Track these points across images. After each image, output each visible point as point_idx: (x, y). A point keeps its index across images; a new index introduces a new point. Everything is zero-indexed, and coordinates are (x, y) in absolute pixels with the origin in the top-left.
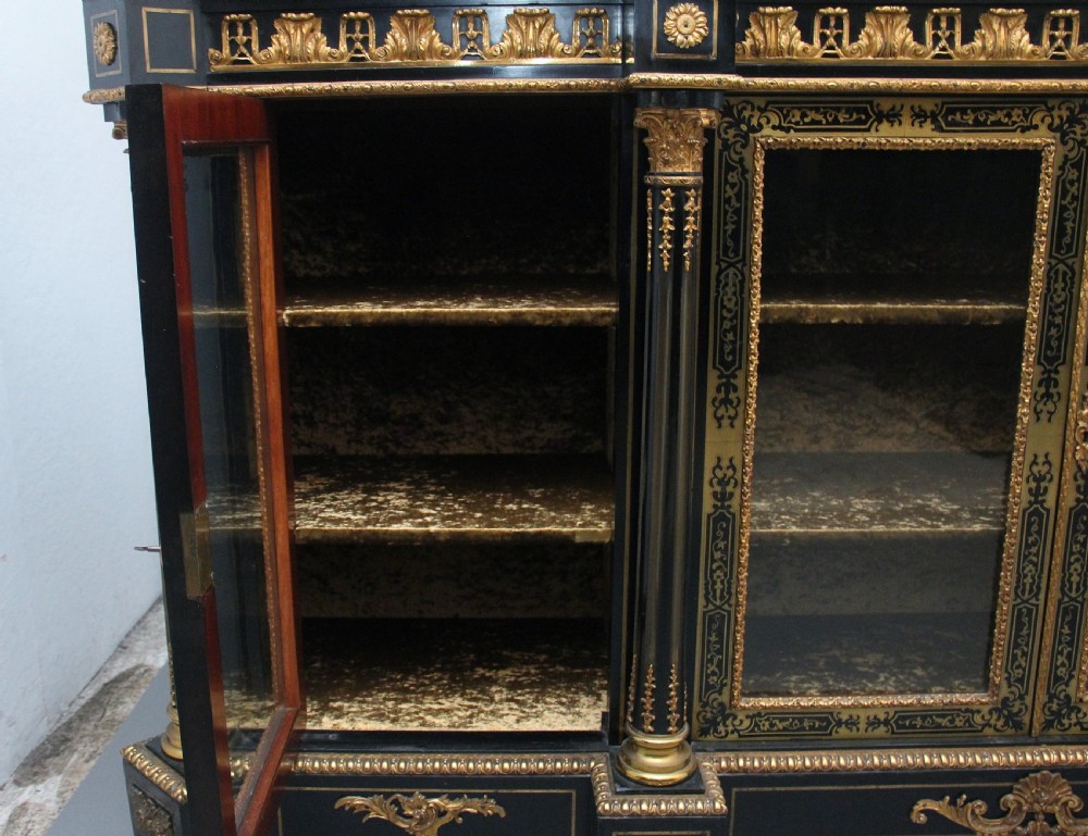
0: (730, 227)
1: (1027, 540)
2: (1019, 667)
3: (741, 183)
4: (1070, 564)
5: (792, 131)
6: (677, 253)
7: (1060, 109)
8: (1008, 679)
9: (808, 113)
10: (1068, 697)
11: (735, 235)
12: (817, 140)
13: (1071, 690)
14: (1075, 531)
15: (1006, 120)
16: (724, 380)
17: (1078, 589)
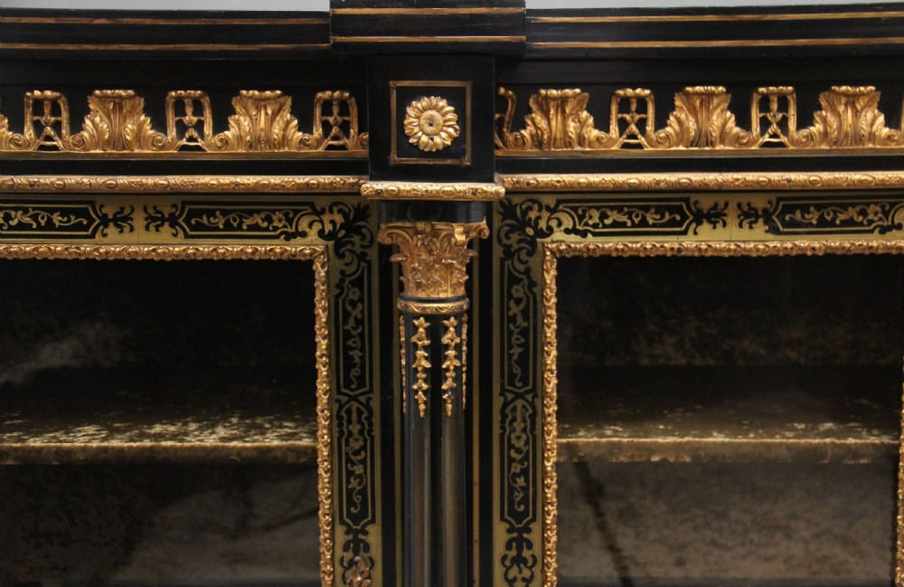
0: (516, 351)
3: (528, 297)
5: (589, 235)
6: (435, 394)
9: (609, 213)
11: (523, 361)
12: (620, 246)
15: (861, 218)
16: (515, 535)
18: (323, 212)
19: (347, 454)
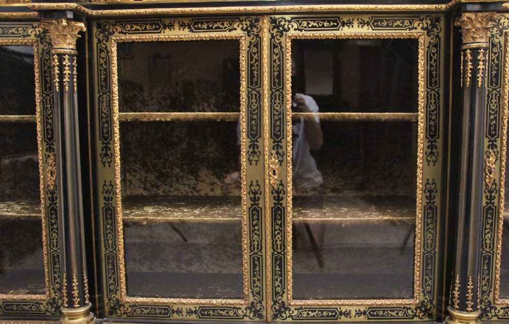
0: (103, 77)
1: (252, 223)
2: (257, 286)
3: (106, 57)
4: (275, 235)
5: (127, 34)
7: (245, 21)
8: (252, 292)
9: (134, 26)
10: (283, 302)
11: (106, 80)
12: (138, 37)
13: (284, 299)
14: (276, 219)
15: (222, 26)
16: (105, 145)
17: (281, 248)
18: (36, 27)
19: (46, 116)
